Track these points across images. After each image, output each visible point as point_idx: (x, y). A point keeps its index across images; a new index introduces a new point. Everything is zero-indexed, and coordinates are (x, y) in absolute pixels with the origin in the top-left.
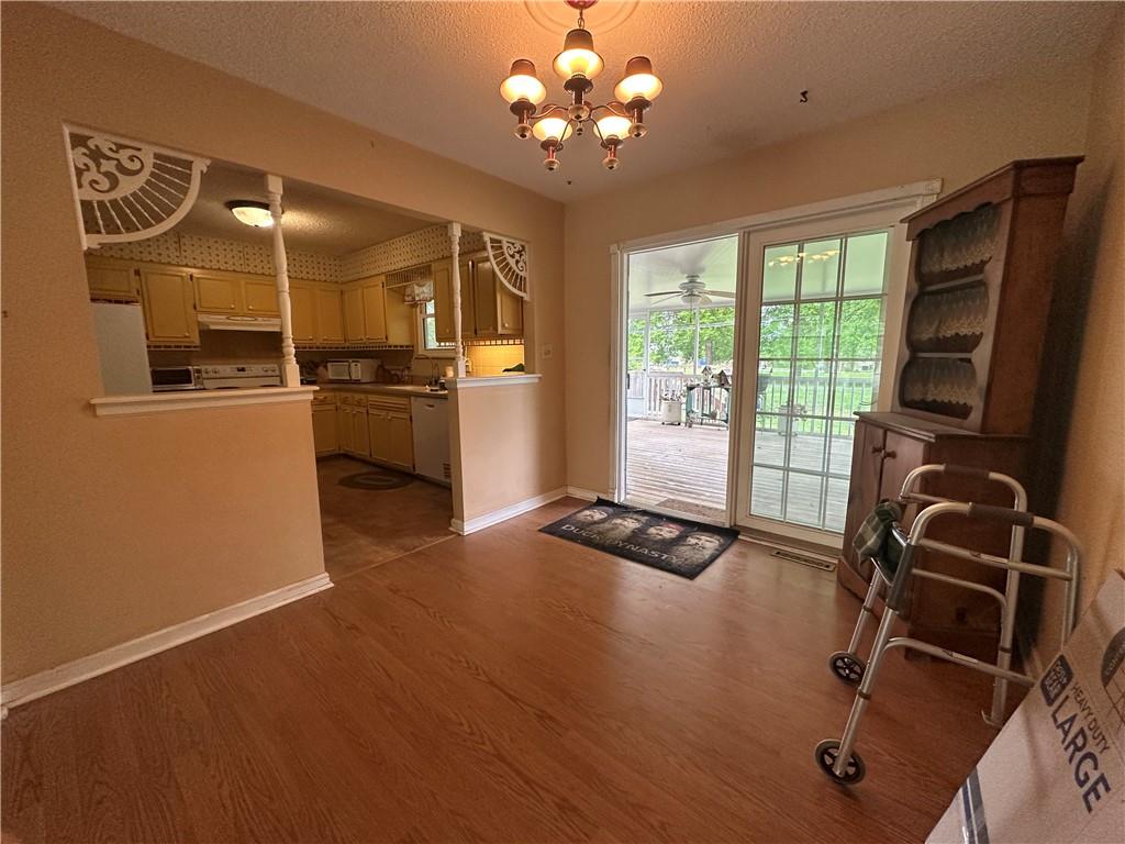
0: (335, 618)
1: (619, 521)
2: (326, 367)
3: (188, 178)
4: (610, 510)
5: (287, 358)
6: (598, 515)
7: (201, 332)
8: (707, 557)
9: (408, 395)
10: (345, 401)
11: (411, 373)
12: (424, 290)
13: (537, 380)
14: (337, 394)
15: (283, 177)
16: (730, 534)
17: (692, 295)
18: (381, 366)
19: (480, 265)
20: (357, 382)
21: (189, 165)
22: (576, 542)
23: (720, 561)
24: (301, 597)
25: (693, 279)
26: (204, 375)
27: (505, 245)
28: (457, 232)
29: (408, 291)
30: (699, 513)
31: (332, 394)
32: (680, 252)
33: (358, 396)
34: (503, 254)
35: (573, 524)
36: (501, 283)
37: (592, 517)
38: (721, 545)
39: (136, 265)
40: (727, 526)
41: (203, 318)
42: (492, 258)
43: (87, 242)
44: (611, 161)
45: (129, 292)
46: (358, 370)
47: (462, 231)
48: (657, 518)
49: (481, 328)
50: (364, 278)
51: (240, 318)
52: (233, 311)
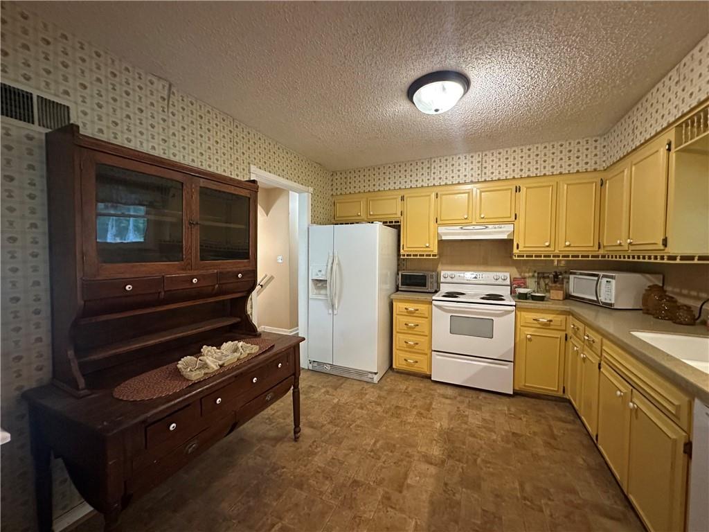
7: (439, 242)
9: (686, 391)
10: (576, 332)
14: (570, 318)
18: (655, 287)
20: (608, 307)
31: (562, 318)
39: (402, 193)
41: (442, 230)
45: (396, 214)
50: (634, 150)
51: (471, 227)
52: (467, 221)
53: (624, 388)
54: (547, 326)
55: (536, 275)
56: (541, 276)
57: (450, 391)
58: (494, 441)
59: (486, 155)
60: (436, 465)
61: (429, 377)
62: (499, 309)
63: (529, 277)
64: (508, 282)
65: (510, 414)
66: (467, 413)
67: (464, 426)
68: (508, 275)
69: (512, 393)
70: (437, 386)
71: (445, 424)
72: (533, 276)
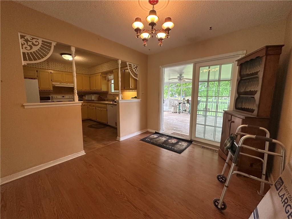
0: (86, 162)
1: (161, 138)
2: (85, 97)
3: (50, 47)
4: (159, 135)
5: (75, 94)
6: (155, 136)
7: (53, 87)
8: (184, 148)
9: (106, 104)
10: (90, 105)
11: (107, 98)
12: (111, 77)
13: (140, 101)
14: (88, 103)
15: (75, 47)
16: (190, 142)
17: (181, 79)
18: (99, 96)
19: (126, 71)
20: (93, 100)
21: (51, 43)
22: (150, 143)
23: (187, 149)
24: (77, 157)
25: (181, 75)
26: (54, 98)
27: (132, 66)
28: (120, 62)
29: (107, 77)
30: (182, 136)
31: (87, 103)
32: (177, 68)
33: (93, 104)
34: (132, 68)
35: (149, 139)
36: (131, 75)
37: (154, 137)
38: (188, 145)
39: (37, 69)
40: (189, 140)
41: (54, 83)
42: (129, 69)
43: (24, 63)
44: (161, 44)
45: (35, 76)
46: (94, 97)
47: (121, 62)
48: (171, 137)
49: (126, 87)
50: (95, 74)
51: (63, 83)
52: (61, 81)
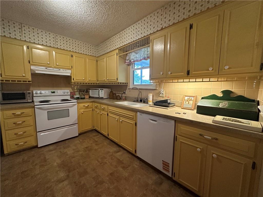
7: (32, 74)
9: (135, 111)
11: (126, 95)
12: (137, 56)
14: (94, 104)
18: (111, 92)
20: (102, 98)
31: (91, 104)
33: (103, 106)
41: (33, 67)
46: (103, 93)
50: (107, 53)
51: (52, 69)
52: (49, 65)
53: (117, 117)
54: (87, 107)
55: (79, 90)
56: (80, 91)
57: (51, 147)
58: (82, 154)
59: (57, 36)
60: (66, 180)
61: (36, 147)
62: (71, 104)
63: (76, 92)
64: (69, 94)
65: (81, 142)
66: (65, 151)
67: (68, 156)
68: (69, 91)
69: (78, 135)
70: (43, 149)
71: (58, 161)
72: (78, 91)
